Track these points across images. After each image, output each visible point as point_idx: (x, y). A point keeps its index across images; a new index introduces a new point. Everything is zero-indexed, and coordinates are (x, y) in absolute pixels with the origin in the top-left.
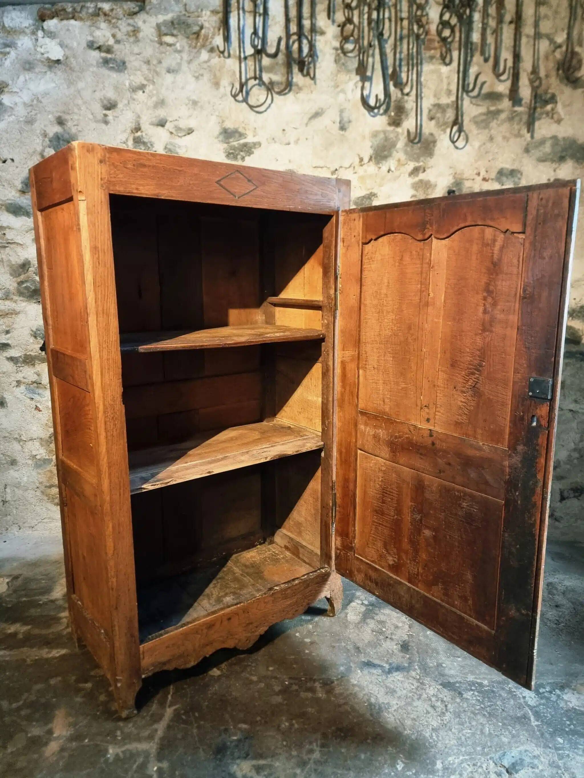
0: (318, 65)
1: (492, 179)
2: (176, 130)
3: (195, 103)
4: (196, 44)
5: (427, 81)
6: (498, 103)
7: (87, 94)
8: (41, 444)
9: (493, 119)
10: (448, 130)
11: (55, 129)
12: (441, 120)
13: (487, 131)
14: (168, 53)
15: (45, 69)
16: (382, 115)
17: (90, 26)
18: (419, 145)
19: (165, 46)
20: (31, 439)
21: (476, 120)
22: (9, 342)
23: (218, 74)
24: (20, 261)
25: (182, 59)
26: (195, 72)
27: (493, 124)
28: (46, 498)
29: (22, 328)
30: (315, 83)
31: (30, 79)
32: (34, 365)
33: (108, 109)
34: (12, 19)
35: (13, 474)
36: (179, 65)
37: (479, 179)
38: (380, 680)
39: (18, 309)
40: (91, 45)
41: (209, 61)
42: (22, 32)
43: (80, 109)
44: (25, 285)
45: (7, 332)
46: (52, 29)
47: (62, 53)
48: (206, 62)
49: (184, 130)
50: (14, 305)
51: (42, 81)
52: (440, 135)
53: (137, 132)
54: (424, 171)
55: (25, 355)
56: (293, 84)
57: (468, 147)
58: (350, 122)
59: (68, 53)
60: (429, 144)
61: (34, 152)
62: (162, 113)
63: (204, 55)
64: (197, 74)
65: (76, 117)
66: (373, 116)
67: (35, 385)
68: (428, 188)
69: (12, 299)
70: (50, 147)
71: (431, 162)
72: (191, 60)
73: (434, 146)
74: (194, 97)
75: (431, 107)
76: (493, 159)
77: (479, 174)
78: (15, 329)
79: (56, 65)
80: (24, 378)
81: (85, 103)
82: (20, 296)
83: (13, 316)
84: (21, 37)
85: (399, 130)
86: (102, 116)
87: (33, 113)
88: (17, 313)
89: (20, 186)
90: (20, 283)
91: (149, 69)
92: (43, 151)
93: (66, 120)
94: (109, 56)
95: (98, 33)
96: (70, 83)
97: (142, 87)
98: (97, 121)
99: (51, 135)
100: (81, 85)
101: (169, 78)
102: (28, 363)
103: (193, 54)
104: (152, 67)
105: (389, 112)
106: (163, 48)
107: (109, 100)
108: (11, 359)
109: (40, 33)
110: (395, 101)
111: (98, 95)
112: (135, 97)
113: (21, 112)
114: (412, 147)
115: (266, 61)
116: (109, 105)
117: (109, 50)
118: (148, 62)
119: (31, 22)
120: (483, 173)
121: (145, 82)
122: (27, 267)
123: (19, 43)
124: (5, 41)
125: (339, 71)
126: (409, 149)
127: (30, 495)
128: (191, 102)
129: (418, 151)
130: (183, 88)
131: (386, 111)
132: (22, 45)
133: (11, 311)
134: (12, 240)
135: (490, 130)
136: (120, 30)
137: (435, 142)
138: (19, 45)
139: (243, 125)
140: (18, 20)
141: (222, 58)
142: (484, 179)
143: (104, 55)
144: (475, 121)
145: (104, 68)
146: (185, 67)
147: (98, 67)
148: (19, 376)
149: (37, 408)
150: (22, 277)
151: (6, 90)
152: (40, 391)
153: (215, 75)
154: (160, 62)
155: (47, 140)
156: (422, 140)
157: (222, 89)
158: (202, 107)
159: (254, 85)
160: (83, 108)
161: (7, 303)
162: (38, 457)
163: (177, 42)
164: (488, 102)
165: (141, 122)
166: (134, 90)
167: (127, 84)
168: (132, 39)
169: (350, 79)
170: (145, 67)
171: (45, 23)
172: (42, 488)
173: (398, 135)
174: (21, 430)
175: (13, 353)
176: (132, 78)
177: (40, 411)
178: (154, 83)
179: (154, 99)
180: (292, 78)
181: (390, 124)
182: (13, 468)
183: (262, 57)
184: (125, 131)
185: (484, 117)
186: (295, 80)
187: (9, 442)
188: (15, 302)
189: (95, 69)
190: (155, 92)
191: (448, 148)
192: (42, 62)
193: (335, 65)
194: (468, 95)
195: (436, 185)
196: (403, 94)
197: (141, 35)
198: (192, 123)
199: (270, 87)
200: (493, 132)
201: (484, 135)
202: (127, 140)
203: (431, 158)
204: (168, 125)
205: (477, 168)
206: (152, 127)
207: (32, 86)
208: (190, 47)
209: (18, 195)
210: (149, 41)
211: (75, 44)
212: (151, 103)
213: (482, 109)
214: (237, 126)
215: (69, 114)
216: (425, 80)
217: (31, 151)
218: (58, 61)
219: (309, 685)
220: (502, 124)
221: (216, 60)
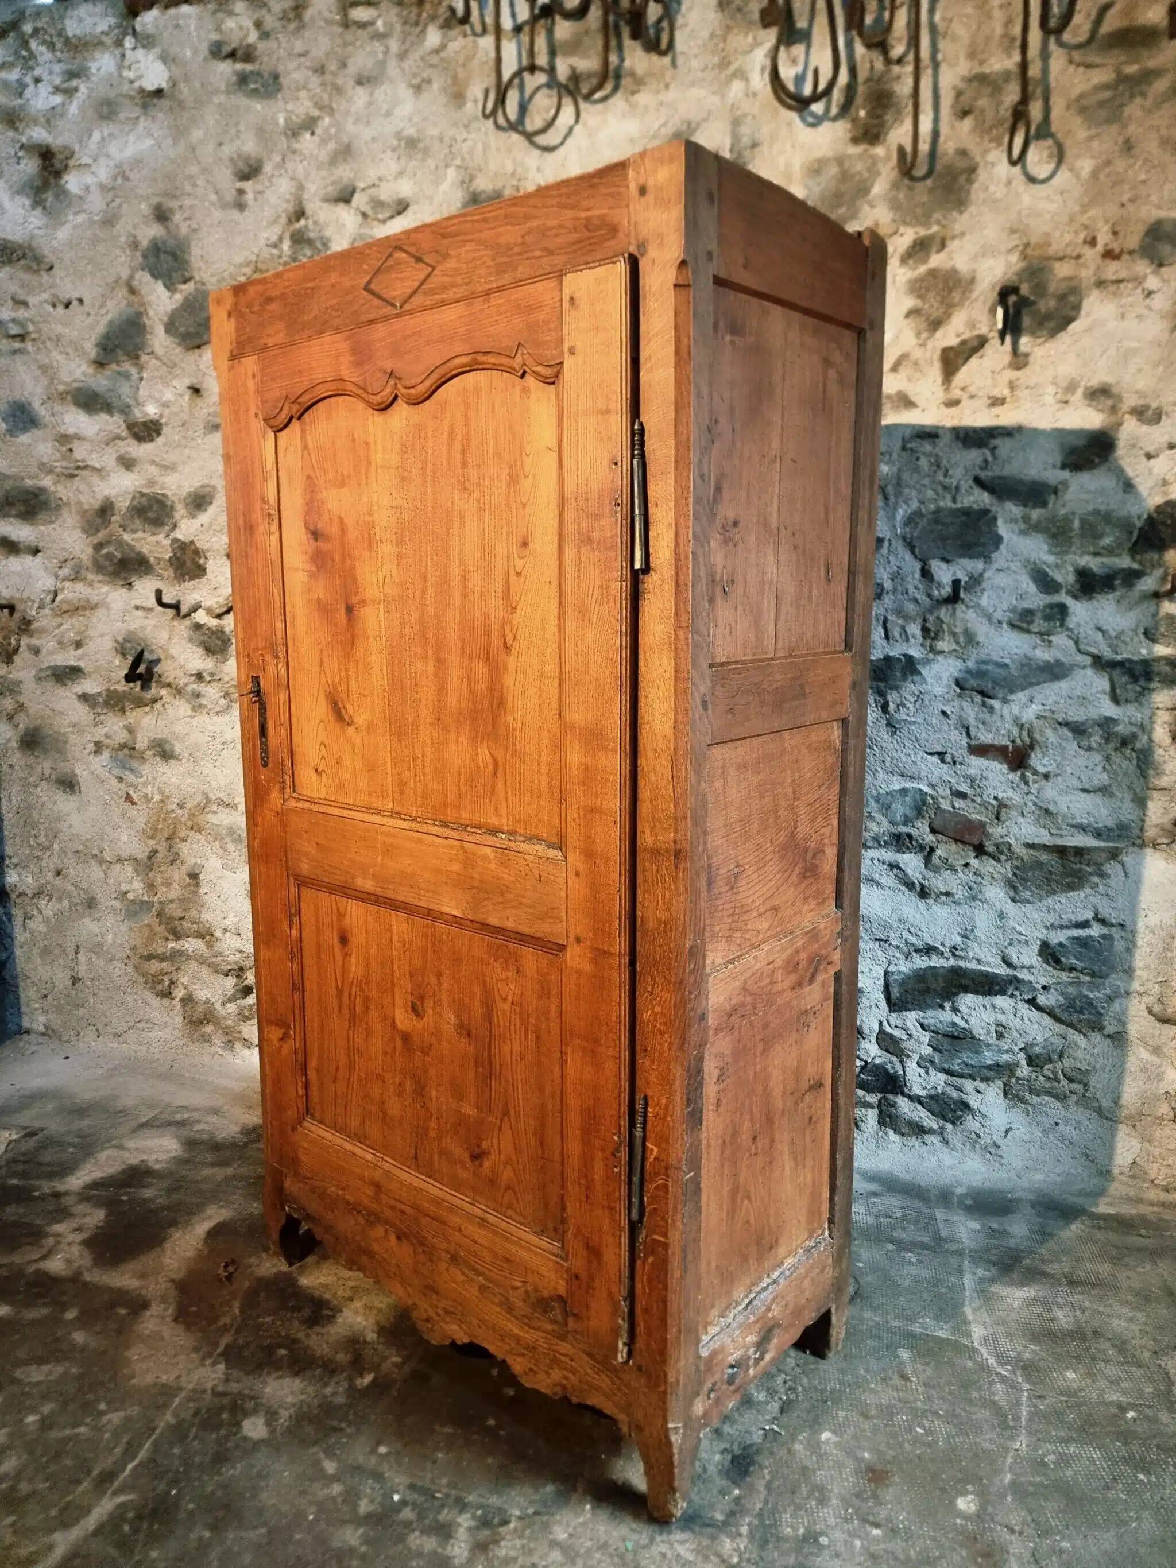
0: (680, 21)
1: (1131, 252)
2: (373, 208)
3: (412, 143)
4: (419, 15)
5: (951, 20)
6: (1145, 53)
7: (207, 152)
8: (136, 870)
9: (1132, 97)
10: (1006, 139)
11: (150, 232)
12: (990, 114)
13: (1114, 129)
14: (358, 43)
15: (137, 111)
16: (834, 119)
17: (214, 12)
18: (929, 182)
19: (354, 28)
20: (120, 860)
21: (1085, 102)
22: (81, 664)
23: (461, 73)
24: (97, 504)
25: (386, 52)
26: (415, 75)
27: (1134, 109)
28: (142, 980)
29: (102, 636)
30: (674, 64)
31: (110, 135)
32: (123, 711)
33: (245, 177)
34: (80, 20)
35: (89, 926)
36: (382, 64)
37: (1092, 255)
38: (630, 1545)
39: (95, 599)
40: (220, 52)
41: (443, 47)
42: (99, 44)
43: (195, 185)
44: (104, 551)
45: (78, 645)
46: (151, 29)
47: (166, 75)
48: (437, 51)
49: (389, 206)
50: (89, 590)
51: (132, 138)
52: (986, 152)
53: (298, 220)
54: (943, 246)
55: (108, 690)
56: (623, 73)
57: (1063, 176)
58: (754, 145)
59: (177, 72)
60: (955, 178)
61: (116, 282)
62: (344, 173)
63: (433, 37)
64: (416, 81)
65: (187, 202)
66: (813, 125)
67: (126, 751)
68: (950, 291)
69: (85, 579)
70: (143, 269)
71: (961, 221)
72: (406, 51)
73: (970, 181)
74: (411, 131)
75: (962, 85)
76: (1132, 200)
77: (1092, 242)
78: (91, 638)
79: (155, 101)
80: (107, 736)
81: (205, 170)
82: (98, 572)
83: (87, 613)
84: (97, 55)
85: (879, 151)
86: (234, 192)
87: (118, 201)
88: (94, 607)
89: (93, 353)
90: (98, 547)
91: (323, 84)
92: (132, 277)
93: (172, 211)
94: (249, 67)
95: (230, 24)
96: (179, 133)
97: (310, 124)
98: (224, 206)
99: (145, 243)
100: (197, 134)
101: (360, 97)
102: (113, 707)
103: (410, 39)
104: (328, 77)
105: (853, 110)
106: (349, 37)
107: (247, 159)
108: (84, 697)
109: (129, 42)
110: (868, 80)
111: (227, 150)
112: (296, 146)
113: (96, 202)
114: (911, 189)
115: (563, 29)
116: (246, 170)
117: (247, 55)
118: (320, 70)
119: (113, 21)
120: (1104, 238)
121: (316, 113)
122: (109, 513)
123: (93, 67)
124: (69, 67)
125: (729, 28)
126: (901, 196)
127: (117, 969)
128: (403, 143)
129: (925, 198)
130: (388, 114)
131: (846, 108)
132: (99, 70)
133: (82, 603)
134: (83, 461)
135: (1124, 127)
136: (269, 11)
137: (972, 170)
138: (94, 71)
139: (515, 183)
140: (89, 21)
141: (471, 38)
142: (1109, 255)
143: (239, 66)
144: (1082, 107)
145: (240, 94)
146: (392, 68)
147: (228, 92)
148: (99, 733)
149: (128, 798)
150: (102, 535)
151: (71, 163)
152: (135, 764)
153: (455, 78)
154: (344, 65)
155: (138, 254)
156: (938, 167)
157: (469, 106)
158: (426, 151)
159: (538, 89)
160: (200, 182)
161: (79, 586)
162: (130, 896)
163: (379, 16)
164: (1117, 56)
165: (305, 196)
166: (294, 132)
167: (281, 121)
168: (292, 26)
169: (756, 44)
170: (315, 80)
171: (139, 19)
172: (135, 960)
173: (874, 164)
174: (102, 839)
175: (90, 686)
176: (290, 107)
177: (134, 803)
178: (331, 111)
179: (332, 146)
180: (622, 60)
181: (855, 140)
182: (90, 915)
183: (553, 22)
184: (275, 222)
185: (1107, 94)
186: (627, 64)
187: (84, 862)
188: (91, 585)
189: (223, 98)
190: (333, 131)
191: (1009, 183)
192: (132, 98)
193: (720, 15)
194: (1061, 44)
195: (973, 280)
196: (888, 61)
197: (308, 14)
198: (405, 188)
199: (571, 87)
200: (1132, 129)
201: (1108, 141)
202: (281, 239)
203: (961, 212)
204: (359, 200)
205: (1086, 227)
206: (326, 205)
207: (113, 149)
208: (405, 23)
209: (91, 371)
210: (322, 24)
211: (188, 53)
212: (324, 155)
213: (1101, 76)
214: (499, 185)
215: (174, 196)
216: (943, 19)
217: (110, 280)
218: (159, 93)
219: (444, 1516)
220: (1159, 104)
221: (458, 43)
